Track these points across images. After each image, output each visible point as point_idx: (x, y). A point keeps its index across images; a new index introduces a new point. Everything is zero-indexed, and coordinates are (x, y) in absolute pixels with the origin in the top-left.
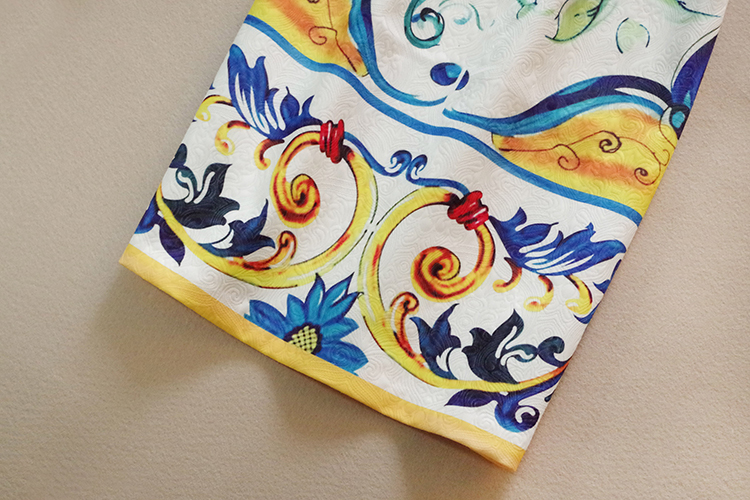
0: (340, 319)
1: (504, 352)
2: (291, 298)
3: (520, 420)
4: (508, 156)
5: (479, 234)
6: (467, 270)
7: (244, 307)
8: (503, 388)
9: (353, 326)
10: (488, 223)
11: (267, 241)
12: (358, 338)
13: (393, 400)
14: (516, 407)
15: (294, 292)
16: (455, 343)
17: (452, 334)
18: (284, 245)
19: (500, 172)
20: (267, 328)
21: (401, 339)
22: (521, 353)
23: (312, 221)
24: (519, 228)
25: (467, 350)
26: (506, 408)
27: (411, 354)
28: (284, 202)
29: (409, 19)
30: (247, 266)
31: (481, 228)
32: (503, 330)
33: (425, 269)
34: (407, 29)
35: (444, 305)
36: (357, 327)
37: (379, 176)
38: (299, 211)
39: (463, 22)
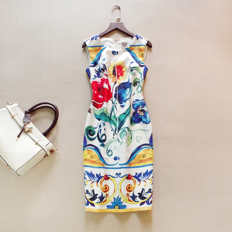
0: (120, 202)
1: (144, 195)
2: (112, 202)
3: (150, 203)
4: (130, 166)
5: (132, 179)
6: (133, 185)
7: (106, 207)
8: (146, 200)
9: (122, 202)
10: (133, 177)
11: (104, 197)
12: (124, 204)
13: (132, 209)
14: (149, 201)
15: (112, 201)
16: (136, 196)
18: (107, 196)
19: (130, 169)
20: (110, 208)
21: (129, 200)
22: (146, 194)
23: (109, 190)
24: (137, 175)
25: (139, 197)
26: (148, 202)
27: (131, 201)
28: (104, 191)
29: (107, 153)
30: (103, 202)
31: (132, 178)
32: (142, 192)
33: (128, 189)
34: (108, 155)
35: (132, 192)
37: (115, 178)
38: (106, 190)
39: (114, 149)
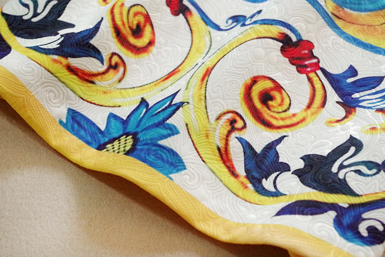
0: (161, 124)
1: (342, 167)
2: (112, 116)
3: (365, 233)
5: (310, 79)
6: (298, 107)
7: (61, 112)
8: (343, 200)
9: (173, 131)
10: (319, 72)
12: (178, 144)
14: (359, 219)
15: (116, 112)
16: (285, 168)
17: (281, 160)
18: (115, 67)
20: (81, 138)
21: (224, 155)
22: (364, 169)
23: (144, 56)
24: (350, 80)
26: (347, 220)
31: (312, 75)
32: (340, 151)
36: (178, 133)
37: (214, 32)
